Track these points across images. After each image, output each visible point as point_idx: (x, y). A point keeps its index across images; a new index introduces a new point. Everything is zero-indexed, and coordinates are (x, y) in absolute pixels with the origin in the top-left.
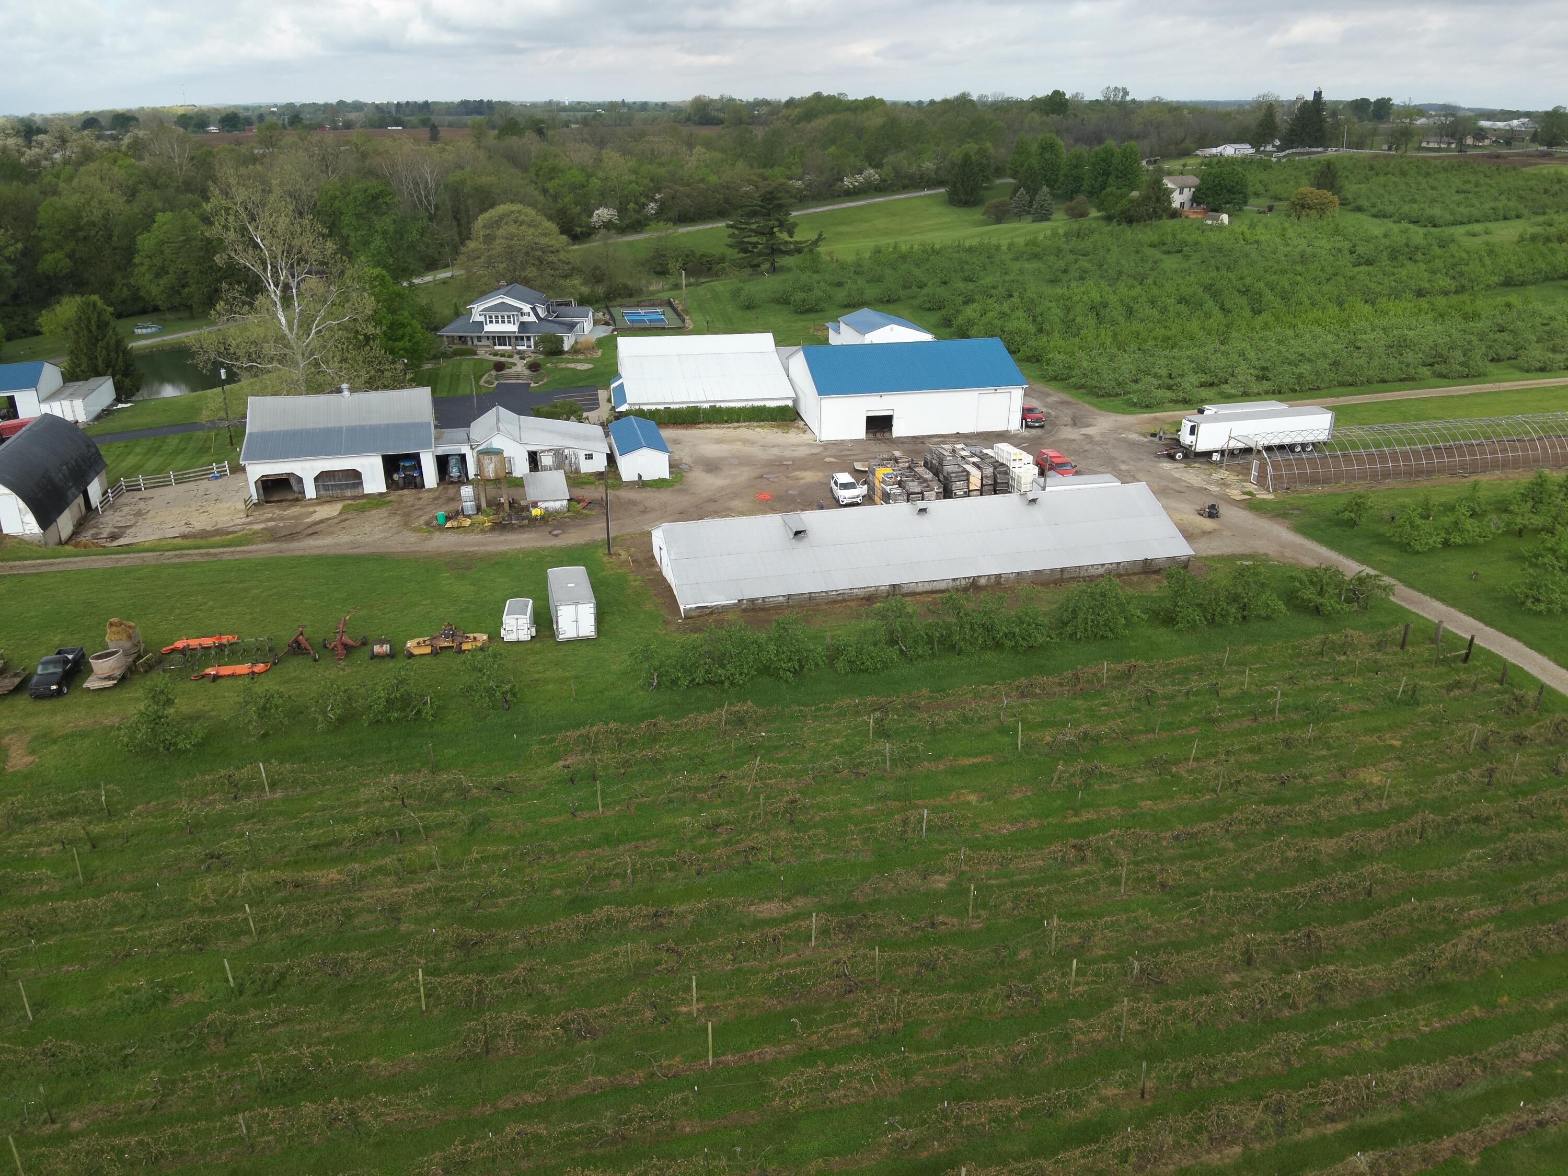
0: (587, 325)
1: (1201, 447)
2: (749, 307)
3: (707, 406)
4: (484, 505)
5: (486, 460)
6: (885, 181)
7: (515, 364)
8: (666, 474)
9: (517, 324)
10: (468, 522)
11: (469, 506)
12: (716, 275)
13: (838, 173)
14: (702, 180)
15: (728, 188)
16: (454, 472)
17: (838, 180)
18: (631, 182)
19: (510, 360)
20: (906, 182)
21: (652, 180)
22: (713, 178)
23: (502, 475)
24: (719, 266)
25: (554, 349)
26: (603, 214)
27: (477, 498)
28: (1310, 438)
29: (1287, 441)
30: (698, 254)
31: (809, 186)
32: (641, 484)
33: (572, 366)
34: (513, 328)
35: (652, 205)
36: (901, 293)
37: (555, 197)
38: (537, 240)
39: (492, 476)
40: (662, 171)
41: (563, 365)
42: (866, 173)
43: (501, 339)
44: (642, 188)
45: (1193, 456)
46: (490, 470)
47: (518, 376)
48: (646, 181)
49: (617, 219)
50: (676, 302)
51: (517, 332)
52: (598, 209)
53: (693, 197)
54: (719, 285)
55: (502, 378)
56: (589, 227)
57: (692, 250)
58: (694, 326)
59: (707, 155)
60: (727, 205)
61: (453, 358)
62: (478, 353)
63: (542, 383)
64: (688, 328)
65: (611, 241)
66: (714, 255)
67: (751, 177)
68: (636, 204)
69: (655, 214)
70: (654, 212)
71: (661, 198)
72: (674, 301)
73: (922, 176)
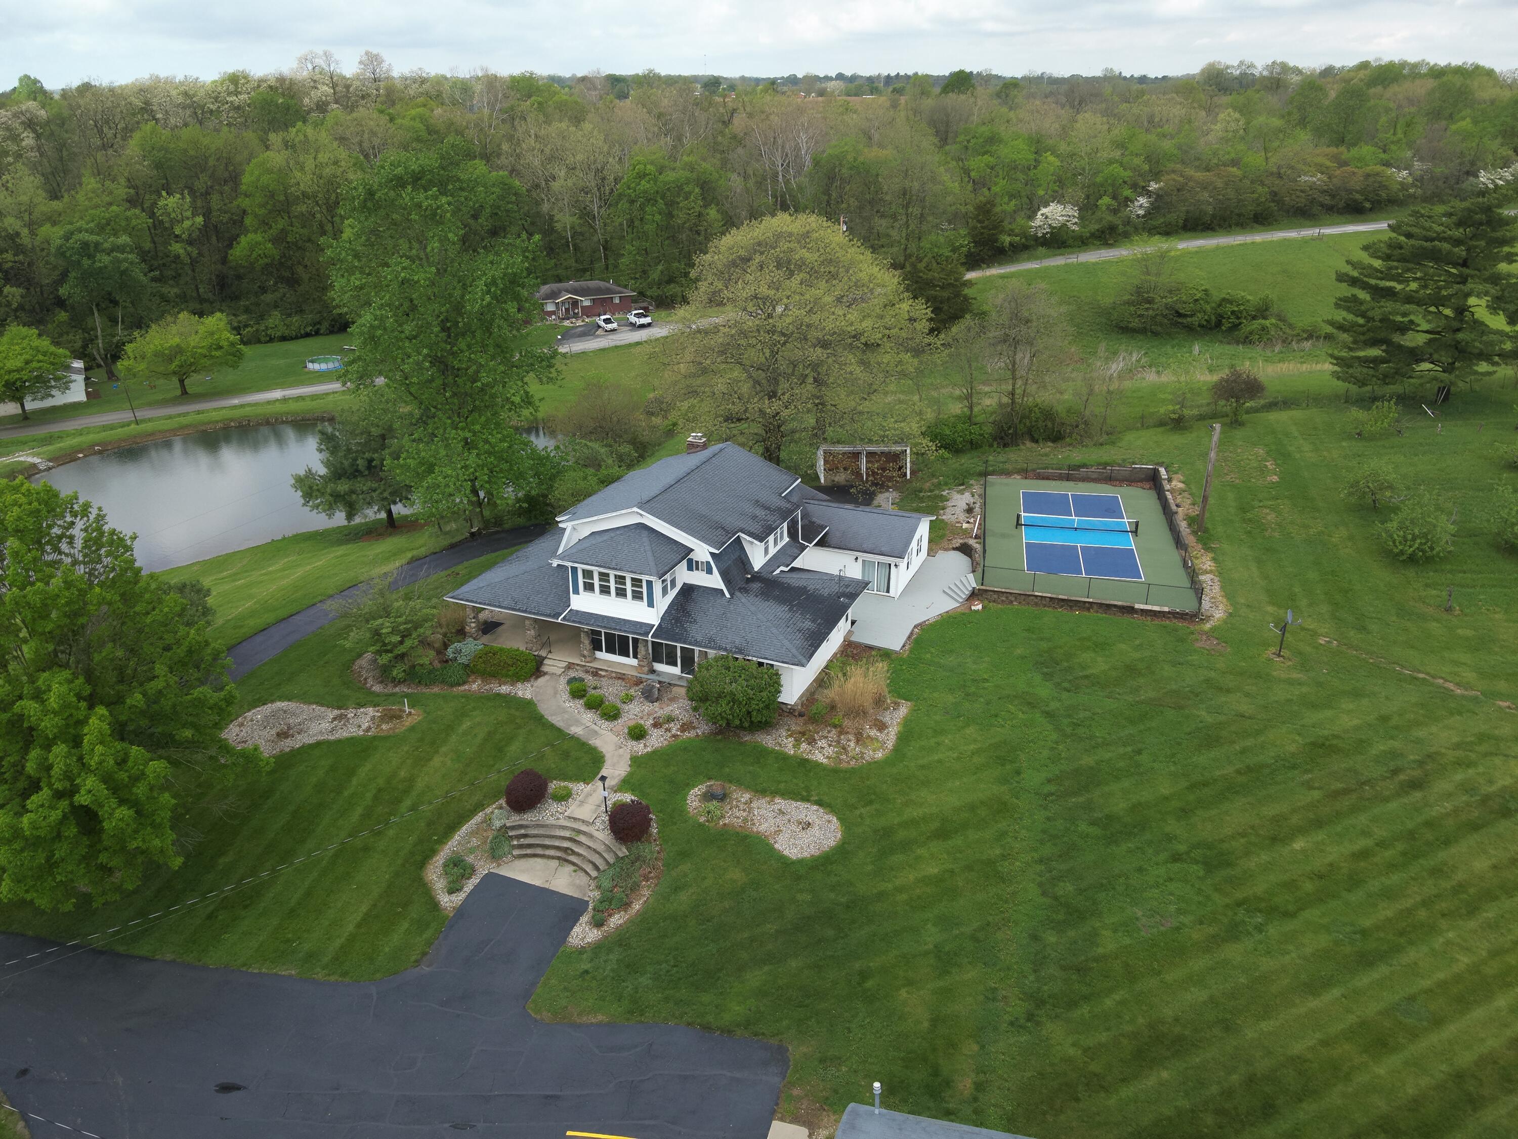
12: (1247, 341)
13: (1473, 163)
14: (1235, 163)
15: (1280, 176)
17: (1468, 173)
18: (1111, 162)
21: (1148, 159)
22: (1255, 159)
24: (1256, 324)
26: (1053, 214)
30: (1217, 296)
31: (1419, 180)
35: (1143, 201)
37: (978, 184)
40: (1167, 145)
41: (738, 809)
44: (1128, 173)
48: (1137, 161)
49: (1076, 223)
50: (1174, 483)
51: (657, 624)
52: (1046, 205)
53: (1215, 188)
54: (1296, 434)
55: (514, 847)
56: (1025, 235)
57: (1205, 290)
58: (1230, 614)
59: (1241, 123)
60: (1272, 204)
61: (459, 685)
62: (545, 669)
63: (616, 920)
64: (1209, 618)
65: (1058, 261)
66: (1248, 301)
67: (1319, 160)
68: (1114, 197)
69: (1144, 216)
70: (1141, 212)
71: (1160, 189)
72: (1170, 480)
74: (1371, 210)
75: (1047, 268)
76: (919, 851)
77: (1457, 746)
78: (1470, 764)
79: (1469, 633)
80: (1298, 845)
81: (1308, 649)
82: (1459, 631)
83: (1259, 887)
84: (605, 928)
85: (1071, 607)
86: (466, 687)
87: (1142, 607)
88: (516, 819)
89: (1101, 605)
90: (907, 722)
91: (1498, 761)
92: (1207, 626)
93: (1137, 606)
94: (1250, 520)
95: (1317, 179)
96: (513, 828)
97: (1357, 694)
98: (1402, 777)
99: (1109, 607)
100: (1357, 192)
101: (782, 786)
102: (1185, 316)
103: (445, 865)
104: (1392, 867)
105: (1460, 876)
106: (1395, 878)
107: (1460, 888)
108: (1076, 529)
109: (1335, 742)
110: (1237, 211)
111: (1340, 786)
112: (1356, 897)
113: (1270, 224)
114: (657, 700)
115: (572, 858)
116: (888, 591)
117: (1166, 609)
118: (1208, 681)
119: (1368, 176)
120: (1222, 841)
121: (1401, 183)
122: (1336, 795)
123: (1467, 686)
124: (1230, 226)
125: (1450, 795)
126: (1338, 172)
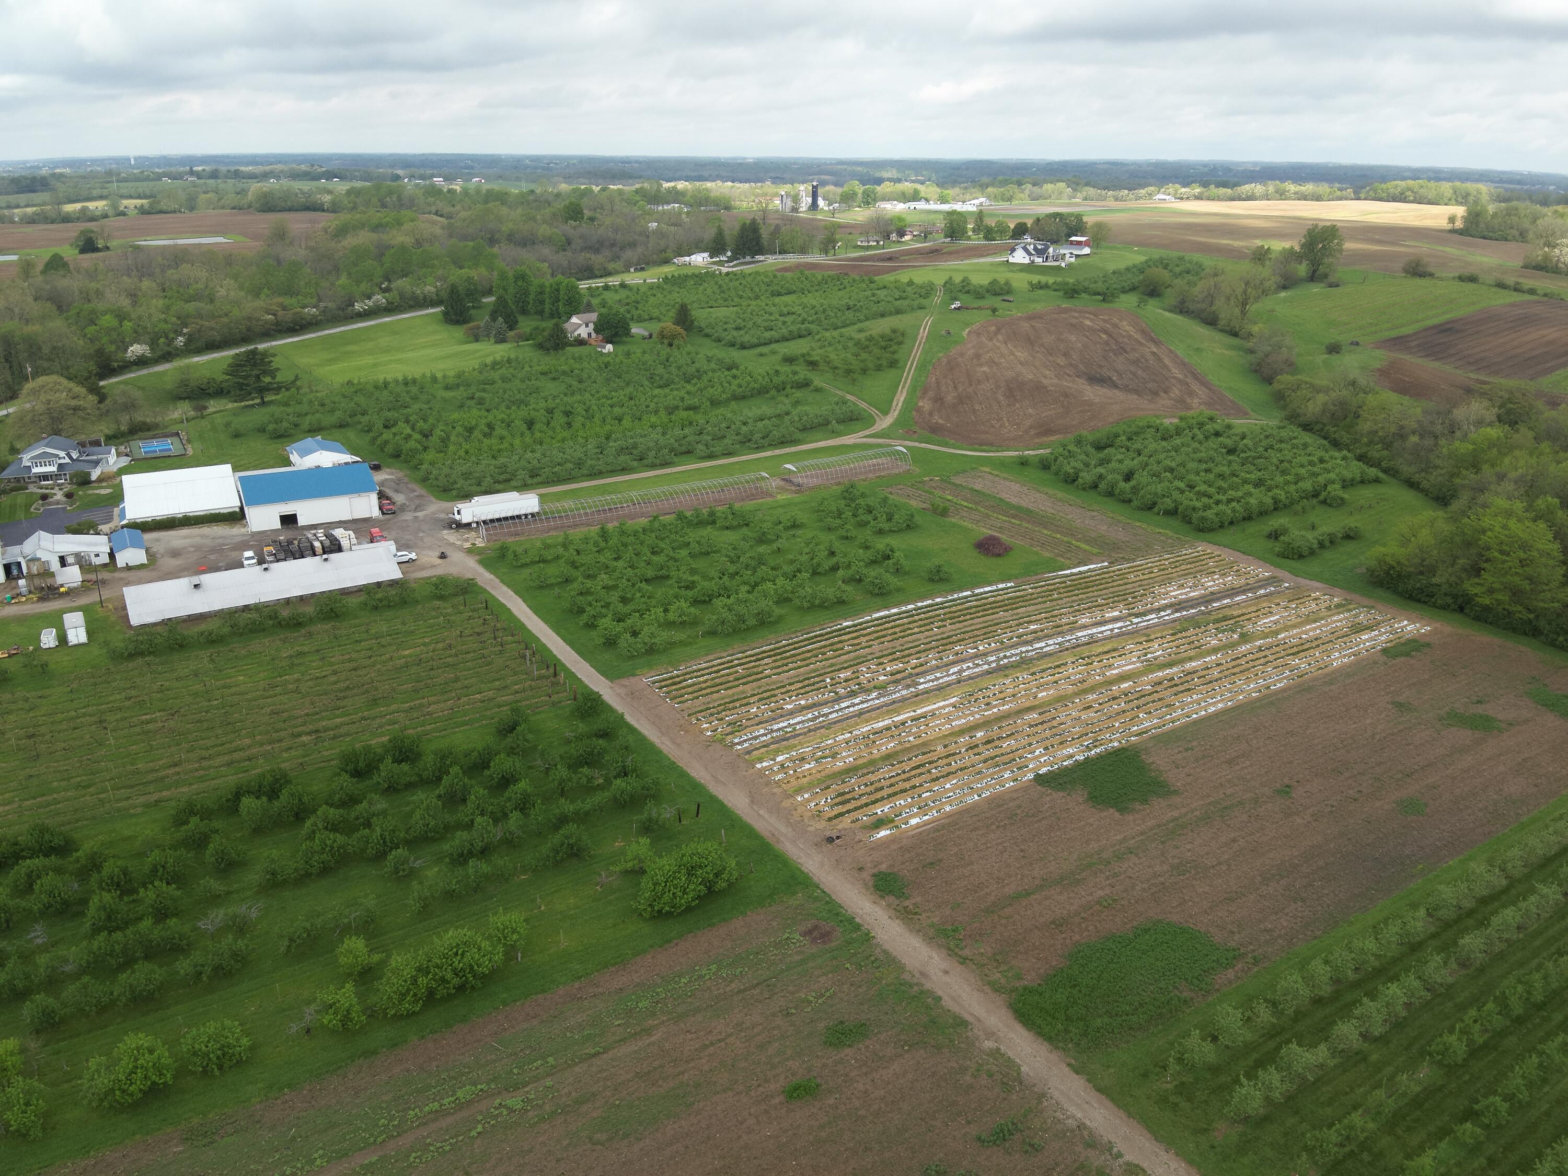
0: (112, 458)
1: (465, 521)
2: (237, 435)
3: (181, 516)
4: (33, 589)
5: (31, 565)
6: (392, 303)
7: (55, 494)
8: (144, 560)
9: (56, 466)
10: (24, 599)
11: (24, 590)
13: (350, 300)
14: (226, 315)
15: (249, 319)
16: (15, 572)
17: (349, 305)
18: (160, 321)
19: (53, 491)
20: (411, 303)
21: (179, 317)
22: (236, 312)
23: (42, 571)
25: (84, 481)
26: (136, 350)
27: (28, 585)
28: (529, 511)
29: (516, 513)
31: (324, 312)
32: (128, 568)
33: (97, 492)
34: (53, 469)
35: (180, 338)
36: (349, 420)
37: (93, 341)
39: (36, 572)
40: (189, 308)
41: (90, 492)
42: (375, 298)
43: (45, 477)
44: (171, 325)
45: (460, 526)
46: (35, 570)
47: (58, 503)
48: (175, 318)
49: (149, 353)
51: (56, 470)
52: (132, 346)
53: (217, 329)
56: (124, 361)
59: (236, 285)
60: (249, 333)
62: (28, 487)
64: (188, 454)
65: (145, 372)
68: (166, 338)
69: (184, 346)
70: (182, 344)
71: (188, 332)
72: (182, 433)
73: (425, 298)
75: (139, 376)
88: (43, 503)
100: (292, 322)
113: (249, 342)
114: (61, 484)
119: (295, 314)
121: (313, 316)
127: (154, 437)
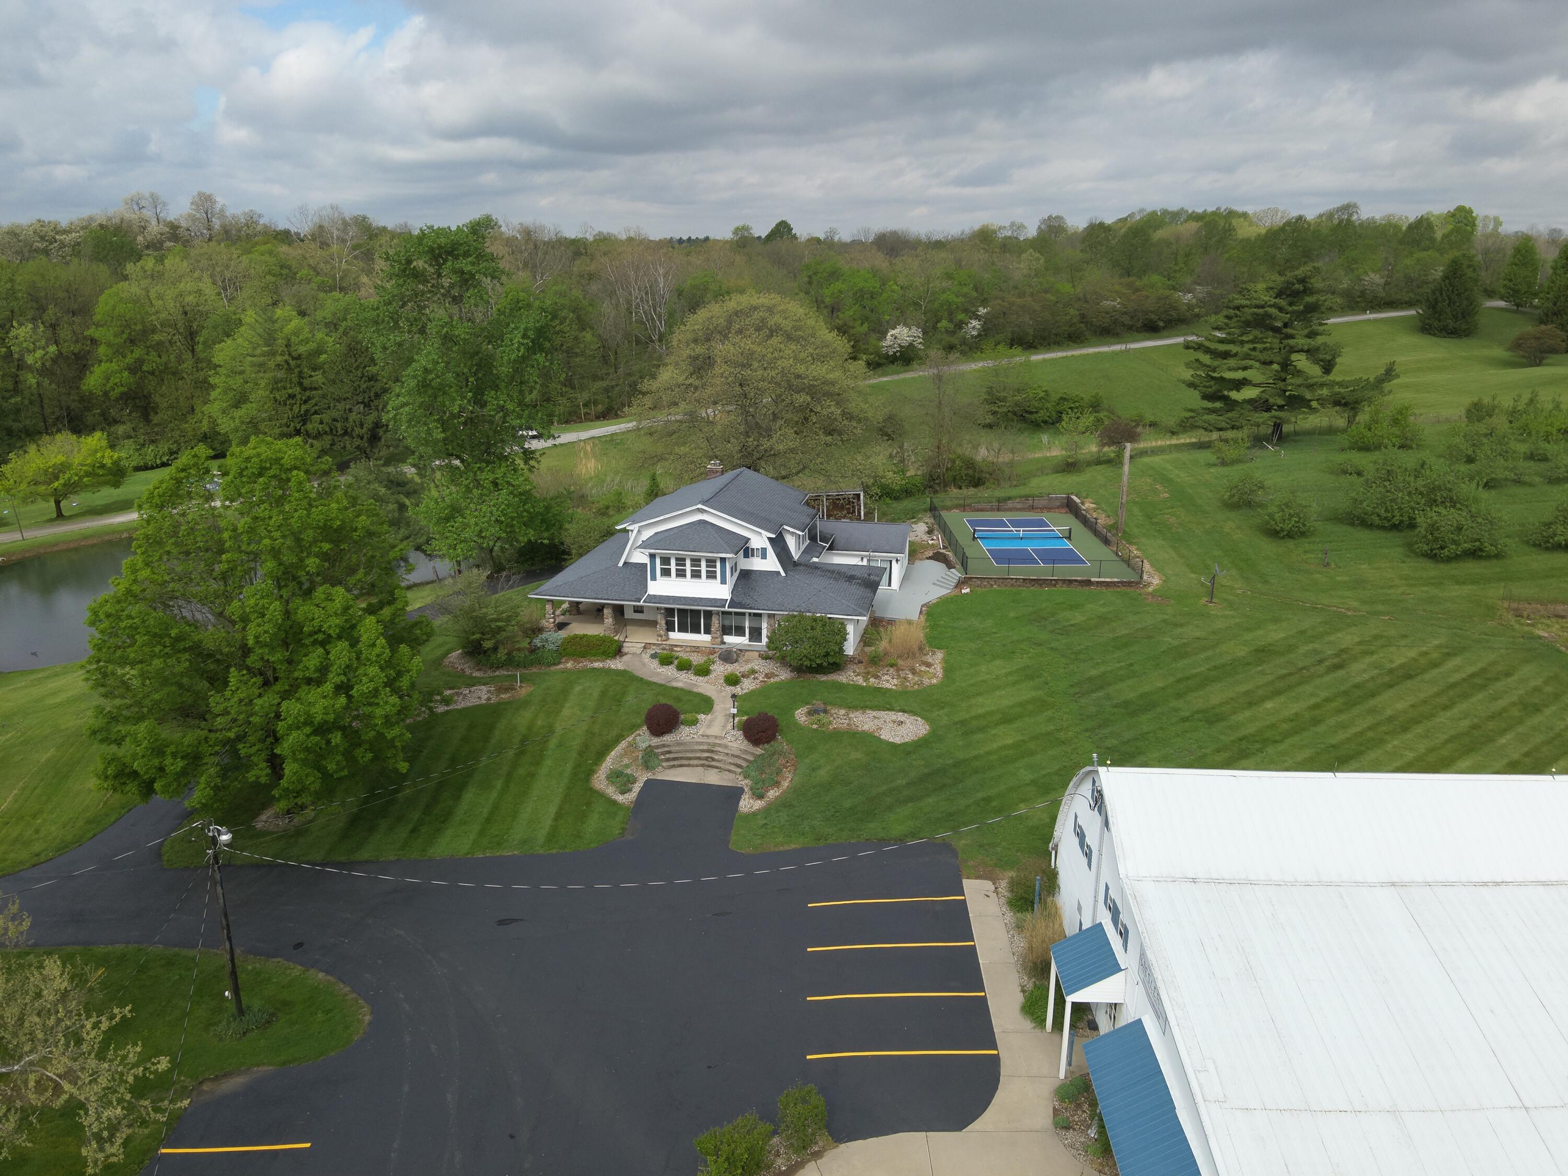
7: (708, 706)
9: (731, 580)
14: (1047, 291)
15: (1086, 300)
18: (946, 290)
21: (975, 287)
22: (1065, 287)
25: (818, 655)
26: (901, 335)
30: (1055, 395)
33: (865, 721)
34: (720, 588)
35: (975, 323)
37: (833, 309)
38: (801, 369)
41: (840, 719)
43: (687, 618)
44: (961, 299)
47: (709, 758)
48: (967, 289)
49: (920, 343)
50: (1087, 505)
51: (729, 598)
52: (893, 327)
53: (1034, 311)
54: (1171, 468)
55: (662, 760)
56: (878, 354)
57: (1046, 391)
58: (1164, 581)
59: (1042, 261)
60: (1082, 325)
61: (555, 664)
62: (625, 650)
63: (772, 794)
64: (1149, 584)
66: (1082, 399)
67: (1117, 287)
68: (951, 321)
69: (976, 337)
70: (975, 333)
71: (987, 313)
72: (1083, 503)
73: (1363, 294)
74: (1164, 328)
76: (993, 732)
77: (1360, 643)
78: (1372, 653)
79: (1346, 579)
80: (1269, 705)
81: (1231, 597)
82: (1338, 578)
83: (1251, 729)
84: (767, 799)
85: (1041, 585)
86: (562, 666)
87: (1097, 580)
88: (656, 741)
89: (1064, 581)
90: (945, 661)
91: (1392, 649)
92: (1150, 589)
93: (1093, 579)
94: (1157, 523)
95: (1116, 303)
96: (657, 747)
97: (1276, 620)
98: (1327, 664)
99: (1071, 581)
100: (1151, 312)
101: (868, 703)
102: (1031, 413)
103: (608, 778)
104: (1339, 711)
105: (1389, 712)
106: (1343, 717)
107: (1391, 719)
108: (1021, 538)
109: (1271, 648)
110: (1054, 331)
111: (1284, 672)
112: (1321, 729)
113: (1082, 342)
114: (736, 661)
115: (713, 763)
116: (890, 585)
117: (1116, 580)
118: (1164, 621)
119: (1159, 299)
120: (1213, 708)
121: (1188, 305)
122: (1283, 677)
123: (1355, 610)
124: (1049, 345)
125: (1365, 671)
126: (1134, 297)
127: (1000, 505)
